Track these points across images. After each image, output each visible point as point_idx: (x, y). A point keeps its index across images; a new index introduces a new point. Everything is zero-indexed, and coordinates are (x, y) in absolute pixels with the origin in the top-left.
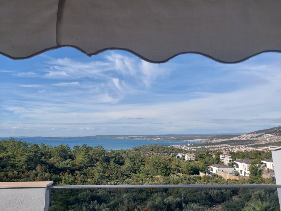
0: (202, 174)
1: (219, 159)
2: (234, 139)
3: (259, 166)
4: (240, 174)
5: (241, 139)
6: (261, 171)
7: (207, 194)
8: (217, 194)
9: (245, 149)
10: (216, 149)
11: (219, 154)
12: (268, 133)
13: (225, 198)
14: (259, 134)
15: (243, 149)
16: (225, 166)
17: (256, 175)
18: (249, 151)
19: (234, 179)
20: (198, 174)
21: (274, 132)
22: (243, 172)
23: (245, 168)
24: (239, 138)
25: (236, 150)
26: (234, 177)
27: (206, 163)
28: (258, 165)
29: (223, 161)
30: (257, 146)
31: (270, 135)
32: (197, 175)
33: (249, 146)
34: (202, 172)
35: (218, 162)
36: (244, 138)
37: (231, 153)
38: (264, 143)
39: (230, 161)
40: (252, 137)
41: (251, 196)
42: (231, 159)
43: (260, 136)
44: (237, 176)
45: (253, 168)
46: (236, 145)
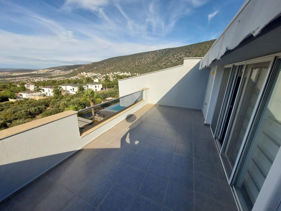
0: (11, 100)
1: (25, 87)
2: (33, 73)
3: (60, 89)
4: (47, 95)
5: (38, 73)
9: (44, 79)
10: (18, 80)
11: (24, 84)
12: (57, 70)
14: (52, 70)
15: (42, 79)
16: (32, 92)
17: (58, 94)
18: (46, 81)
19: (43, 98)
20: (8, 100)
21: (61, 69)
23: (49, 91)
24: (37, 72)
25: (36, 80)
27: (12, 91)
28: (58, 88)
29: (28, 88)
30: (51, 77)
31: (59, 71)
32: (7, 102)
33: (46, 78)
34: (11, 98)
35: (24, 90)
36: (41, 72)
37: (33, 83)
38: (55, 75)
39: (35, 88)
40: (47, 72)
42: (35, 87)
43: (53, 71)
44: (45, 96)
45: (56, 90)
46: (35, 77)
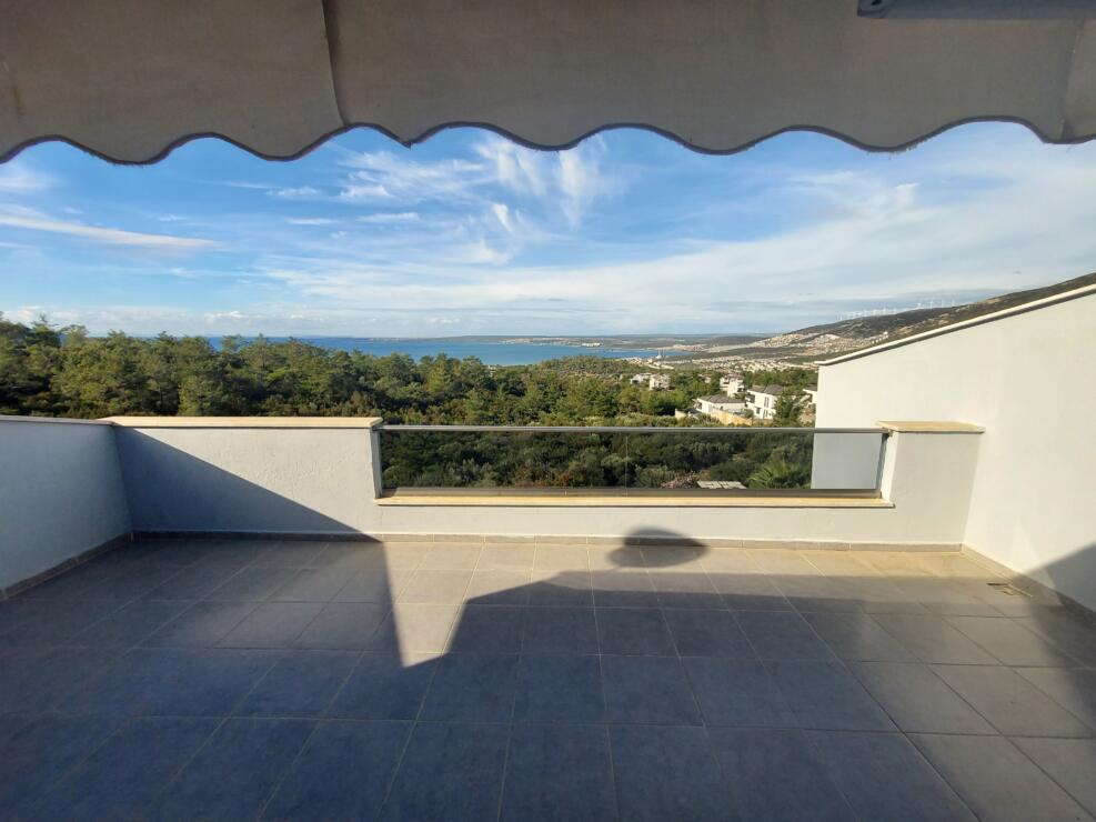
0: (679, 415)
1: (718, 385)
2: (755, 344)
3: (797, 400)
4: (755, 414)
5: (769, 345)
6: (798, 409)
7: (685, 450)
8: (705, 451)
9: (775, 366)
10: (713, 366)
11: (720, 375)
12: (830, 333)
13: (719, 457)
14: (810, 335)
15: (770, 366)
16: (729, 400)
17: (787, 416)
18: (782, 370)
19: (741, 423)
20: (673, 414)
21: (844, 329)
22: (762, 411)
23: (766, 405)
24: (766, 343)
25: (755, 367)
26: (741, 420)
27: (690, 393)
28: (794, 397)
29: (725, 389)
30: (800, 360)
31: (833, 337)
32: (669, 417)
33: (783, 361)
34: (680, 410)
35: (715, 391)
36: (777, 343)
37: (744, 374)
38: (817, 353)
39: (739, 390)
40: (793, 342)
41: (768, 455)
42: (742, 387)
43: (813, 338)
44: (749, 417)
45: (784, 404)
46: (757, 357)
